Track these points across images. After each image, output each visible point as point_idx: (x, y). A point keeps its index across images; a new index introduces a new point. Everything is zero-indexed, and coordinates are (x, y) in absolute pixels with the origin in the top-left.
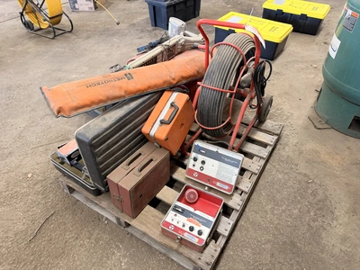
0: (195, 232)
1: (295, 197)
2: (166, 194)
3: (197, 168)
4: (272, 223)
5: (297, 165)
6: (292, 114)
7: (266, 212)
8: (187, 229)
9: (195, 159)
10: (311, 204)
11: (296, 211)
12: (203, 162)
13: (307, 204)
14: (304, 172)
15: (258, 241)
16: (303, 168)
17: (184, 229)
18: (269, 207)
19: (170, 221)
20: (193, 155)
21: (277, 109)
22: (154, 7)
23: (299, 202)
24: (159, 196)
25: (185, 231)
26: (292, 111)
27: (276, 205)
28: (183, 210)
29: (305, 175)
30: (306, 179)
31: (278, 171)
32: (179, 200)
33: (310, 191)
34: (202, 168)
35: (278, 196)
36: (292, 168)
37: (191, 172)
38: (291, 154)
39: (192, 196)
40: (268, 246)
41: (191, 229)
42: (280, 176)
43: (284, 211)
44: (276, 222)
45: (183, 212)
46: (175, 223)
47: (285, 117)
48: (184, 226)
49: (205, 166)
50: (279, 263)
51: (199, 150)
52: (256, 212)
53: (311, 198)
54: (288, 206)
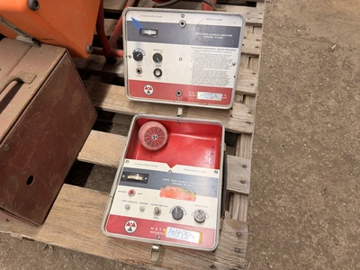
0: (188, 219)
1: (322, 80)
2: (99, 147)
3: (148, 76)
4: (303, 135)
5: (304, 28)
7: (287, 118)
8: (166, 217)
9: (138, 56)
10: (348, 83)
11: (332, 103)
12: (158, 58)
13: (343, 84)
14: (318, 35)
15: (294, 175)
16: (315, 30)
17: (161, 218)
18: (289, 108)
19: (123, 213)
20: (130, 47)
23: (330, 86)
24: (85, 155)
25: (165, 225)
27: (297, 102)
28: (145, 174)
29: (323, 40)
30: (326, 46)
31: (279, 44)
32: (130, 155)
33: (339, 64)
34: (158, 73)
35: (295, 85)
36: (299, 35)
37: (138, 87)
38: (288, 13)
39: (155, 137)
40: (313, 178)
41: (178, 214)
42: (286, 52)
43: (314, 108)
44: (309, 131)
45: (146, 180)
46: (134, 213)
48: (158, 213)
49: (163, 66)
50: (341, 201)
51: (140, 32)
52: (271, 124)
53: (346, 73)
54: (316, 98)
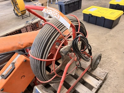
6: (117, 62)
21: (108, 58)
22: (60, 6)
26: (117, 60)
47: (112, 64)
